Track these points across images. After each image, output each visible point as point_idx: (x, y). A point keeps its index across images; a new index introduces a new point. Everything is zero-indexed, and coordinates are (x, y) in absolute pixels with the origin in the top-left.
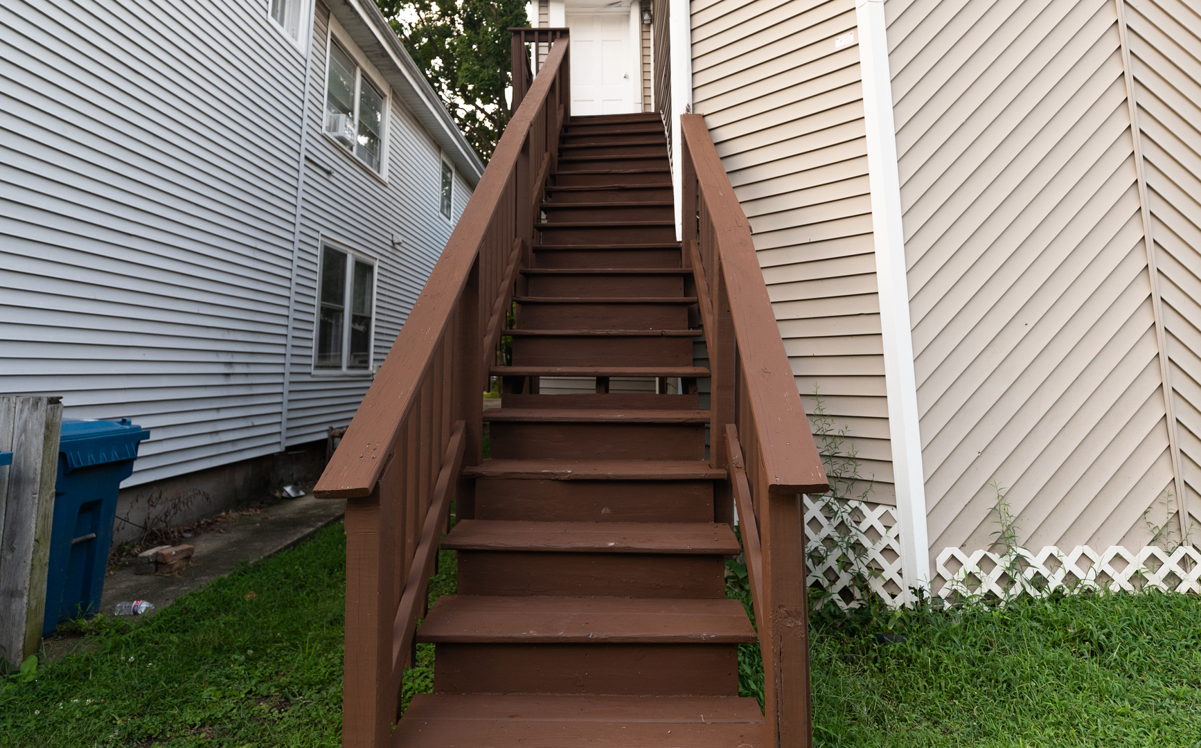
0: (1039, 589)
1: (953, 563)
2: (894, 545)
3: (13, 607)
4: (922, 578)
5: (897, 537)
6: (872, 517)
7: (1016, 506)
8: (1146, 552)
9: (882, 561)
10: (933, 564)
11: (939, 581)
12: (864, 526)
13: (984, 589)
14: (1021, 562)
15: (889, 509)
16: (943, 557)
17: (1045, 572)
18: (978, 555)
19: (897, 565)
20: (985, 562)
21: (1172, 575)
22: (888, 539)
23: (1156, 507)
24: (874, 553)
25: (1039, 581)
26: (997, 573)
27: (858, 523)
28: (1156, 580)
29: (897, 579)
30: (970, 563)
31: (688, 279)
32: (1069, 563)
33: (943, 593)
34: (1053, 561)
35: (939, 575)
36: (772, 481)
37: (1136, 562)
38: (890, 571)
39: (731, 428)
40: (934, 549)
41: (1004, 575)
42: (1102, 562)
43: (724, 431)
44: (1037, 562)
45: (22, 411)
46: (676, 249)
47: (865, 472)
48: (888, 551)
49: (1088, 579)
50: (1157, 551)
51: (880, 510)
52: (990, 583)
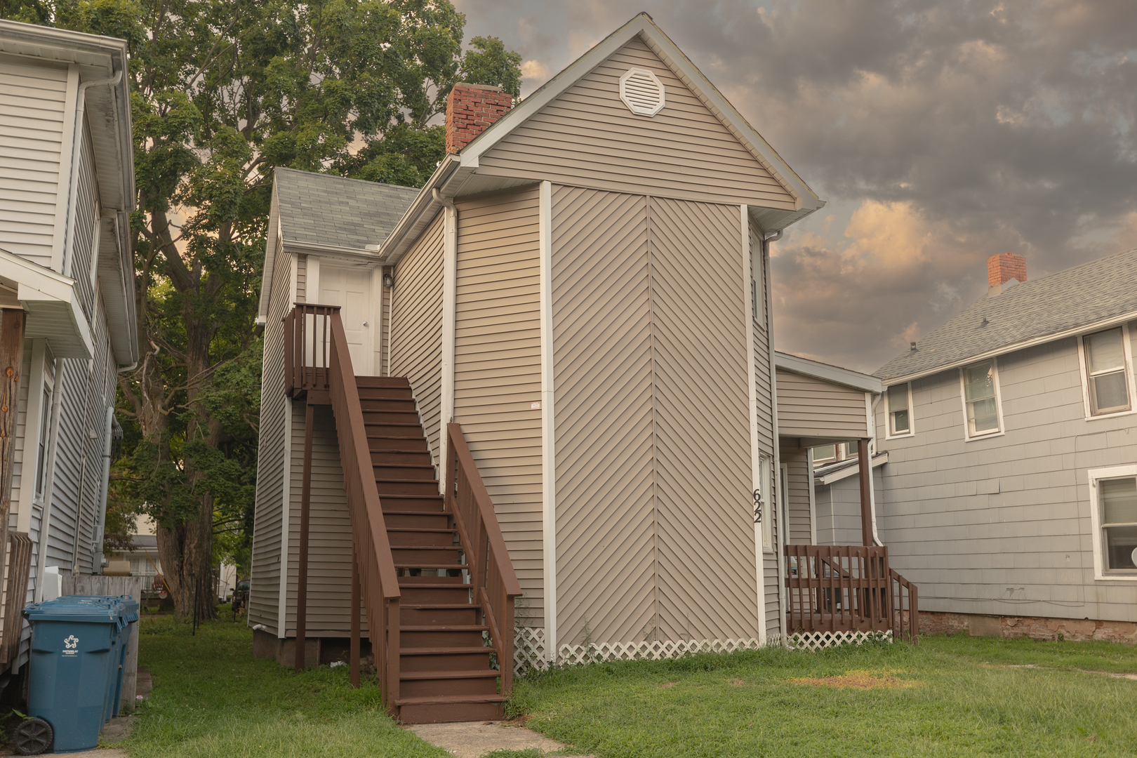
0: (599, 660)
1: (566, 651)
2: (542, 645)
3: (130, 681)
4: (553, 658)
5: (544, 641)
6: (534, 634)
7: (592, 627)
8: (642, 643)
9: (537, 653)
10: (557, 651)
11: (559, 659)
12: (530, 638)
13: (577, 661)
14: (592, 649)
15: (541, 629)
16: (561, 650)
17: (601, 653)
18: (576, 647)
19: (543, 653)
20: (579, 650)
21: (650, 653)
22: (540, 643)
23: (648, 625)
24: (534, 649)
25: (599, 657)
26: (583, 654)
27: (528, 637)
28: (644, 655)
29: (543, 660)
30: (572, 651)
31: (450, 517)
32: (612, 649)
33: (561, 664)
34: (605, 649)
35: (560, 657)
36: (508, 593)
37: (637, 648)
38: (540, 656)
39: (483, 589)
40: (558, 645)
41: (586, 655)
42: (624, 649)
43: (480, 590)
44: (599, 650)
45: (129, 584)
46: (440, 499)
47: (532, 614)
48: (540, 648)
49: (618, 656)
50: (646, 643)
51: (537, 630)
52: (580, 659)
